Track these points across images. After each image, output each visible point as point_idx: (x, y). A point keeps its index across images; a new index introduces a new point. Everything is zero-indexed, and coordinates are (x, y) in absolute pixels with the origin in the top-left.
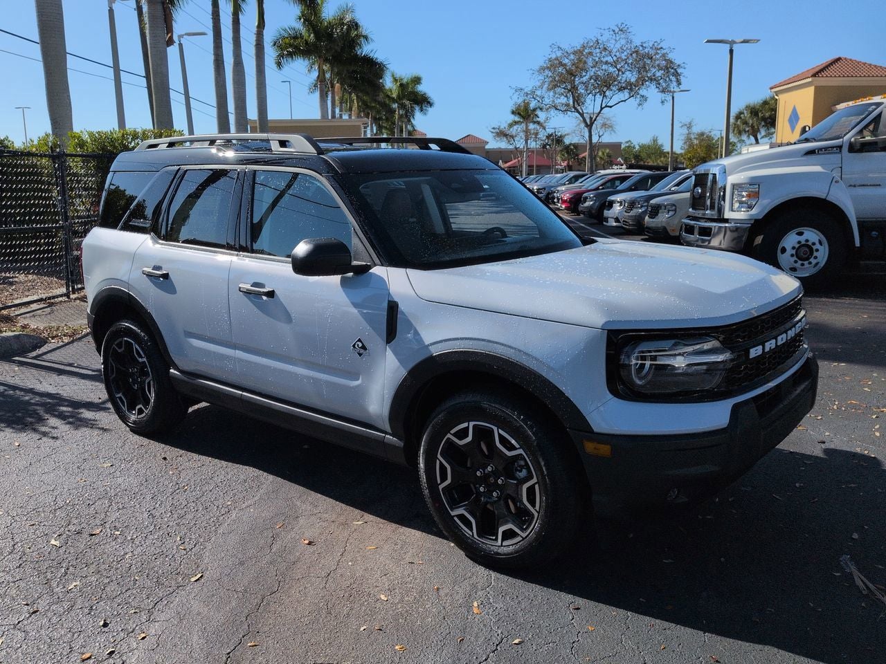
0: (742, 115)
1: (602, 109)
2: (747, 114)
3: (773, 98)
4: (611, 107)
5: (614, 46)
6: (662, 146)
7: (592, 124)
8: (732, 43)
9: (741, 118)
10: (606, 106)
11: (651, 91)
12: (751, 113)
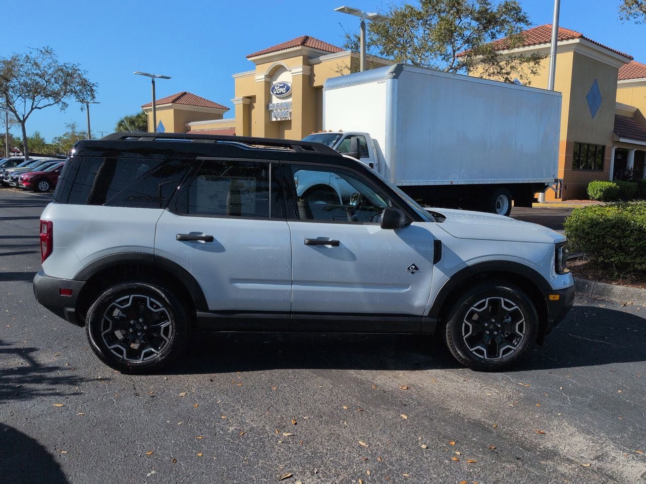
0: (123, 123)
1: (32, 109)
2: (127, 124)
3: (143, 113)
4: (40, 108)
5: (44, 63)
6: (43, 139)
7: (25, 120)
8: (153, 77)
9: (123, 125)
10: (36, 108)
11: (71, 100)
12: (130, 122)
